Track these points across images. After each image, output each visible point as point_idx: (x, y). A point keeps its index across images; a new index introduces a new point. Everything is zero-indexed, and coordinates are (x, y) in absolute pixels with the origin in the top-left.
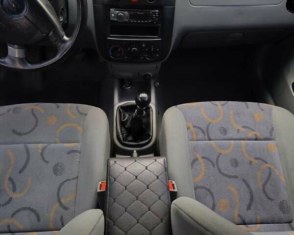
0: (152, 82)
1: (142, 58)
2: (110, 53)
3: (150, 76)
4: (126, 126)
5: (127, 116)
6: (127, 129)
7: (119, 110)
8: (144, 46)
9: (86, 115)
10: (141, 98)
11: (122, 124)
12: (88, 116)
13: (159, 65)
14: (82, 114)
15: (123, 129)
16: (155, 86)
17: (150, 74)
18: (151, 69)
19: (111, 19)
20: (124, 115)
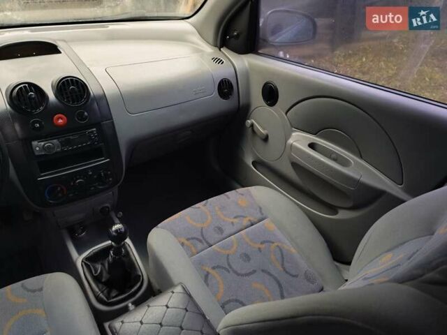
0: (113, 214)
1: (93, 188)
2: (48, 197)
3: (108, 208)
4: (103, 280)
5: (99, 267)
6: (105, 284)
7: (85, 263)
8: (91, 173)
9: (41, 290)
10: (116, 231)
11: (97, 279)
12: (44, 289)
13: (116, 189)
14: (34, 291)
15: (100, 286)
16: (119, 218)
17: (107, 205)
18: (107, 198)
19: (37, 154)
20: (94, 267)
